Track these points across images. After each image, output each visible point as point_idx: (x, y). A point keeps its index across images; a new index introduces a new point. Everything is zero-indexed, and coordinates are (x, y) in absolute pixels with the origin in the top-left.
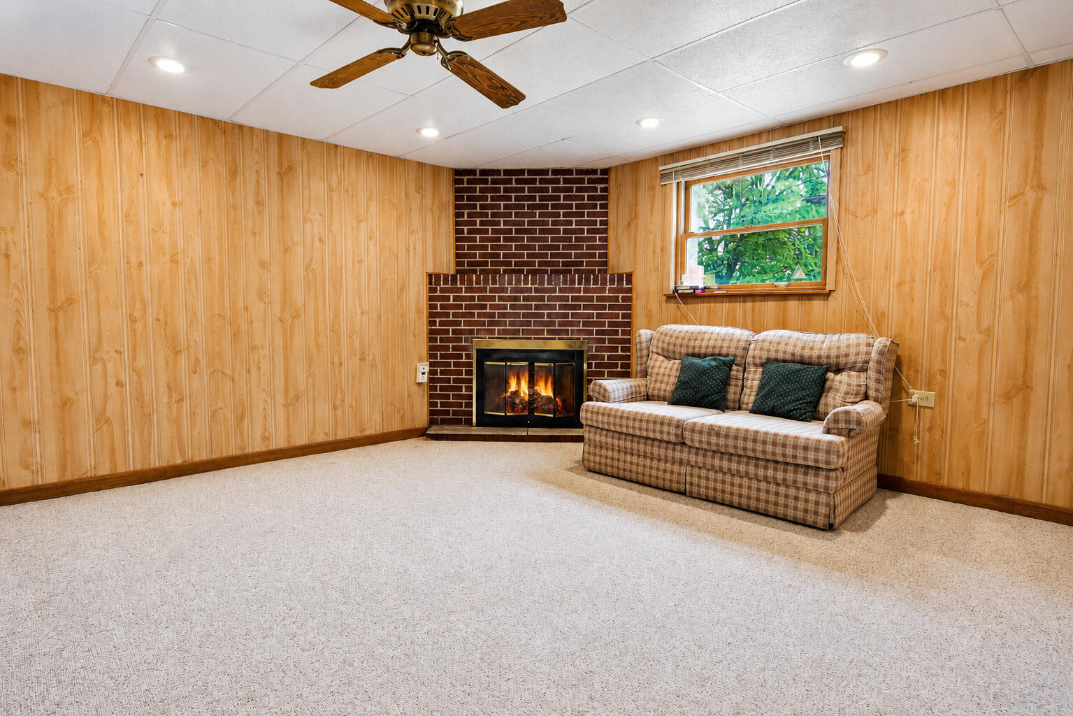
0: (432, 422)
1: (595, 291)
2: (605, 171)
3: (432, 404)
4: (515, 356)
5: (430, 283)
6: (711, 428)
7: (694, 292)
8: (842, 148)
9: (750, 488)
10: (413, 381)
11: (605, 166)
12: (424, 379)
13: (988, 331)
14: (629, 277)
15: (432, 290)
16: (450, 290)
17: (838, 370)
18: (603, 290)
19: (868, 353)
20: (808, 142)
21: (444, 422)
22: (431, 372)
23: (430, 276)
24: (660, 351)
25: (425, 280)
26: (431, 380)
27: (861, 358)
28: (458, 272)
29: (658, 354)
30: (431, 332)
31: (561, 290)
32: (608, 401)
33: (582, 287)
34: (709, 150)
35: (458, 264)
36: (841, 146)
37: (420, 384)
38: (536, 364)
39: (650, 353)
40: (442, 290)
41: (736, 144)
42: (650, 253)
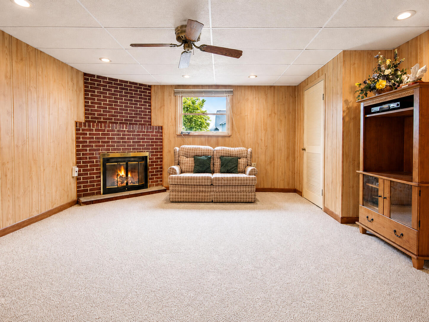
0: (79, 196)
1: (150, 132)
2: (150, 86)
3: (78, 187)
4: (120, 160)
5: (77, 126)
6: (222, 178)
7: (189, 134)
8: (232, 95)
9: (238, 195)
10: (71, 177)
11: (150, 84)
12: (76, 175)
13: (267, 146)
14: (162, 127)
15: (77, 130)
16: (87, 130)
17: (240, 158)
18: (153, 132)
19: (247, 153)
20: (224, 92)
21: (85, 195)
22: (79, 171)
23: (76, 123)
24: (184, 155)
25: (74, 124)
26: (79, 175)
27: (245, 154)
28: (86, 121)
29: (183, 156)
30: (77, 151)
31: (138, 132)
32: (177, 174)
33: (145, 130)
34: (191, 87)
35: (86, 117)
36: (232, 94)
37: (73, 177)
38: (129, 163)
39: (180, 156)
40: (83, 130)
41: (201, 87)
42: (170, 119)
